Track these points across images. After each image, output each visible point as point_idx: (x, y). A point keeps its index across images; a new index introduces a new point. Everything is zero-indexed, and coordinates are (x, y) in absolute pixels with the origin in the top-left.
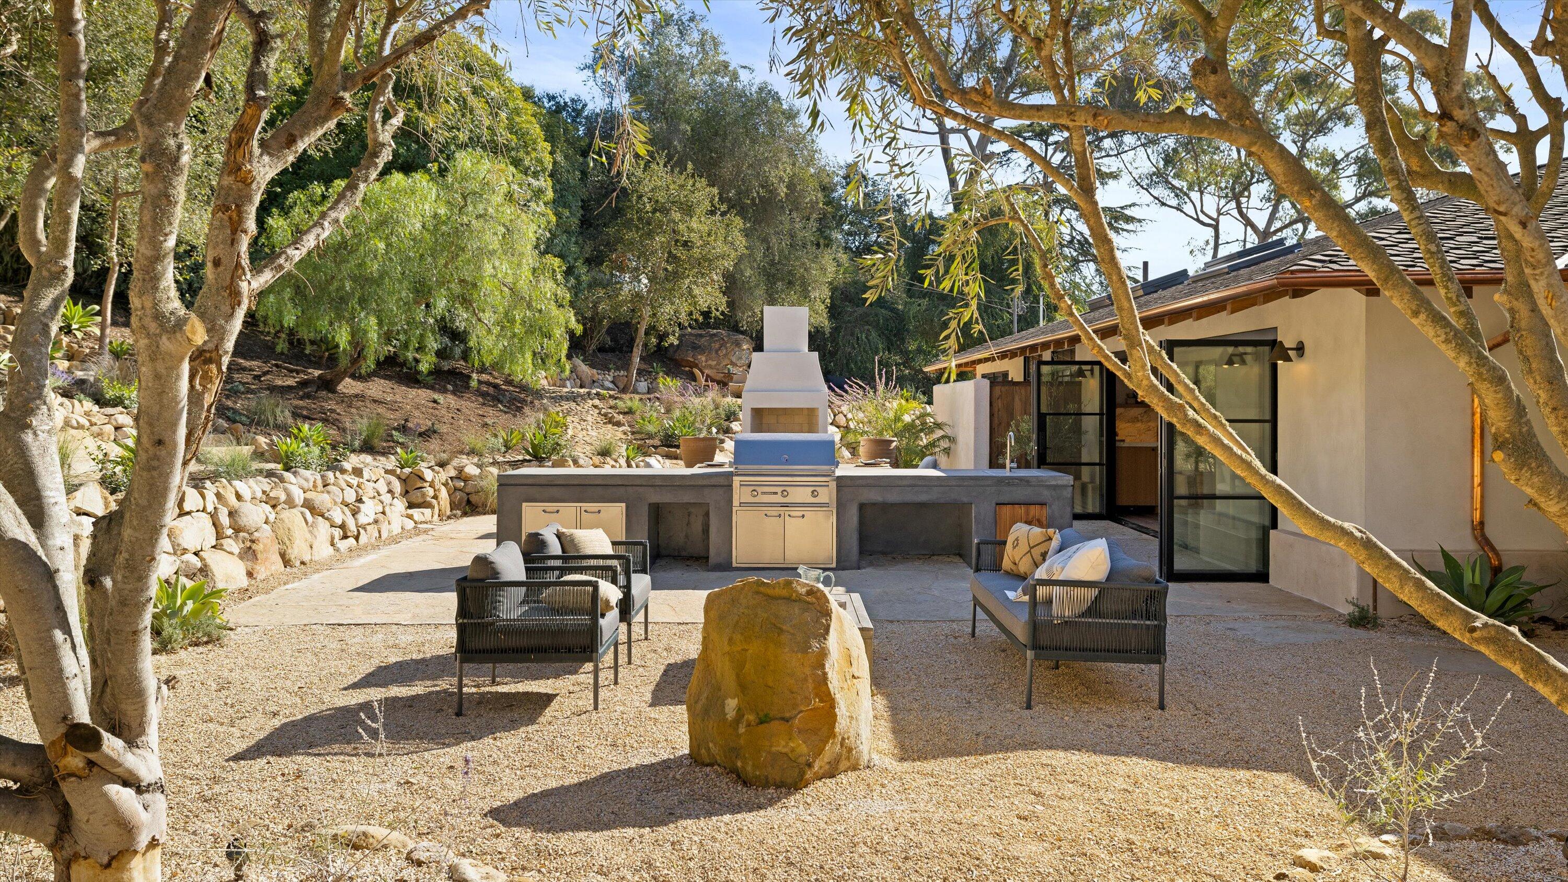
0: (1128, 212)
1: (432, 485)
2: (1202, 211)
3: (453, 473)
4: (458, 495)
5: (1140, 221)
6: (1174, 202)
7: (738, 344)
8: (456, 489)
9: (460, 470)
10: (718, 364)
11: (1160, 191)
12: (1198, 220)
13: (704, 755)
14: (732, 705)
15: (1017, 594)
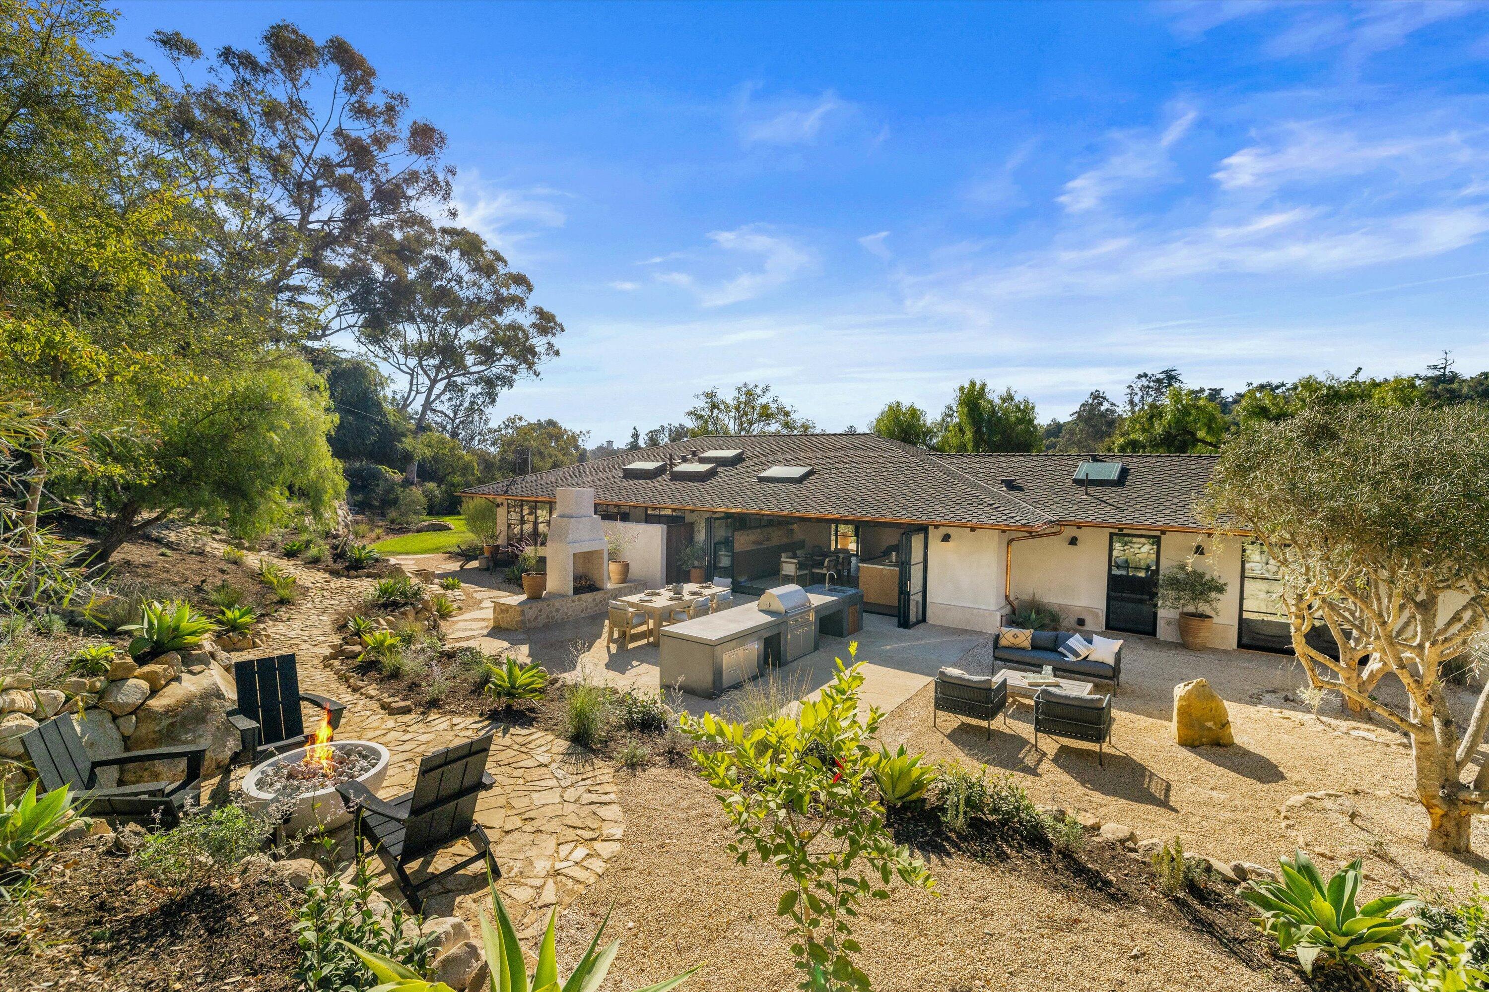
2: (405, 364)
13: (1197, 743)
14: (1210, 724)
15: (1072, 658)
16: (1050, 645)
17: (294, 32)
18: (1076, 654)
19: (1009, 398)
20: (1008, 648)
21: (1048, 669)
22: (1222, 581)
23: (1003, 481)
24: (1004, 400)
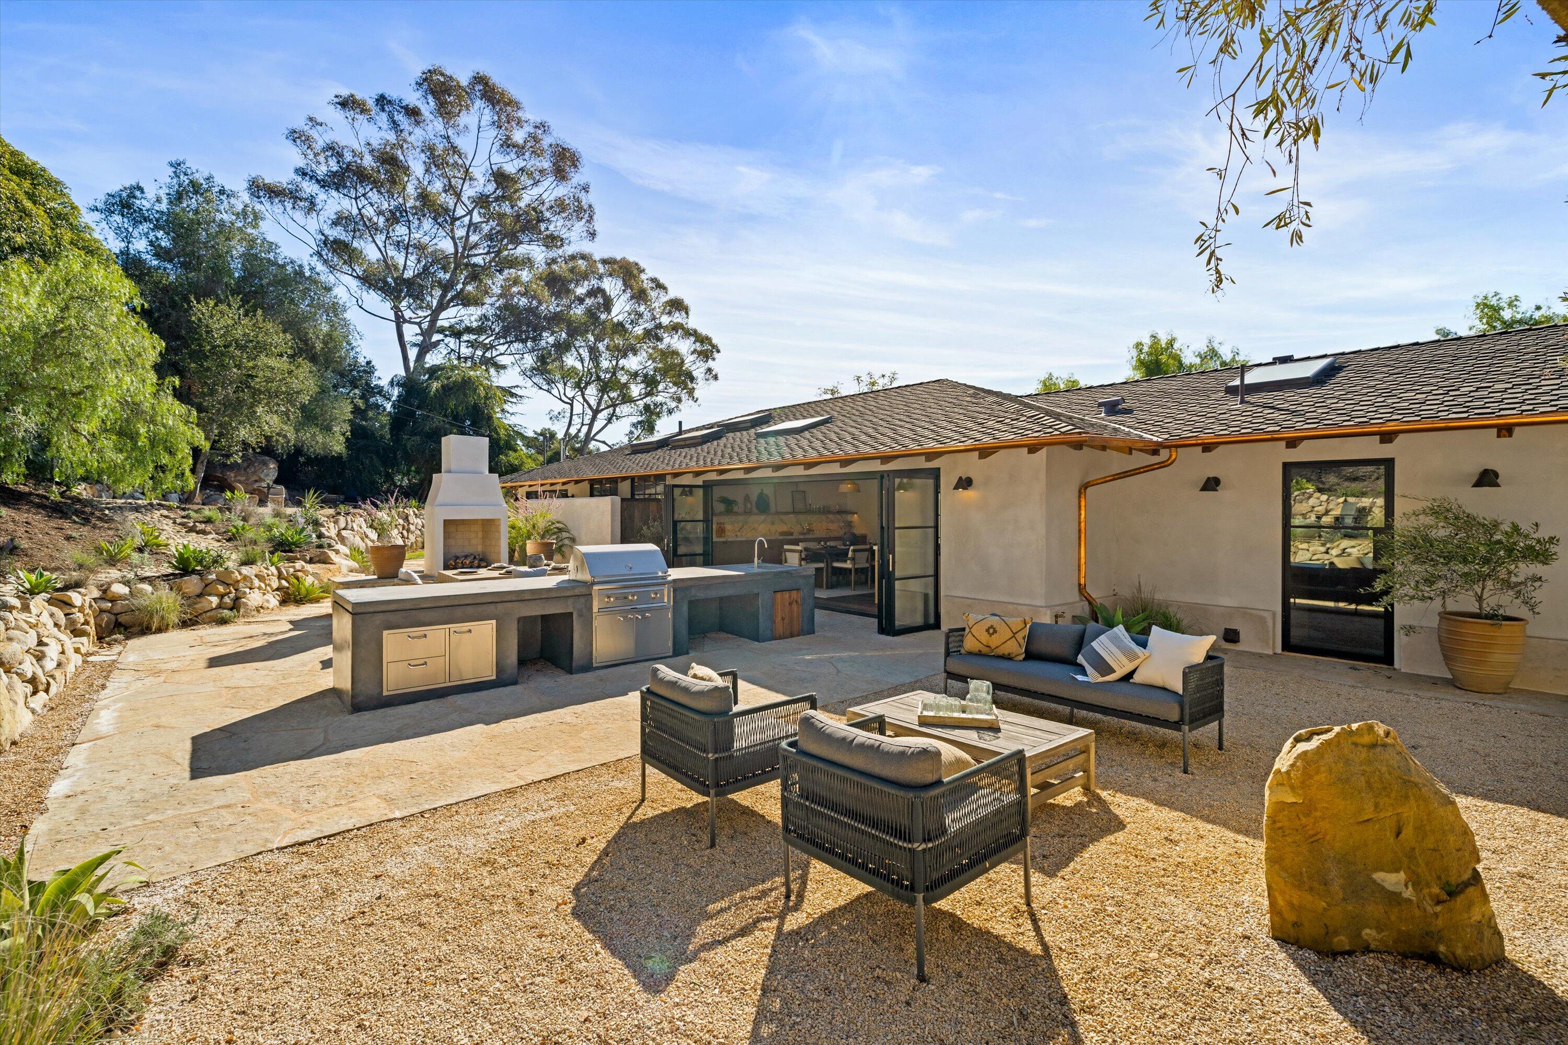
0: (513, 391)
1: (81, 609)
2: (565, 394)
3: (96, 594)
4: (105, 617)
5: (521, 397)
6: (546, 387)
7: (265, 464)
8: (102, 611)
9: (105, 590)
10: (247, 479)
11: (538, 380)
12: (560, 399)
13: (1342, 941)
14: (1393, 880)
15: (1093, 676)
16: (1064, 650)
17: (442, 74)
18: (1104, 668)
19: (1213, 353)
20: (980, 654)
21: (980, 688)
22: (1544, 533)
23: (1100, 405)
24: (1203, 357)
